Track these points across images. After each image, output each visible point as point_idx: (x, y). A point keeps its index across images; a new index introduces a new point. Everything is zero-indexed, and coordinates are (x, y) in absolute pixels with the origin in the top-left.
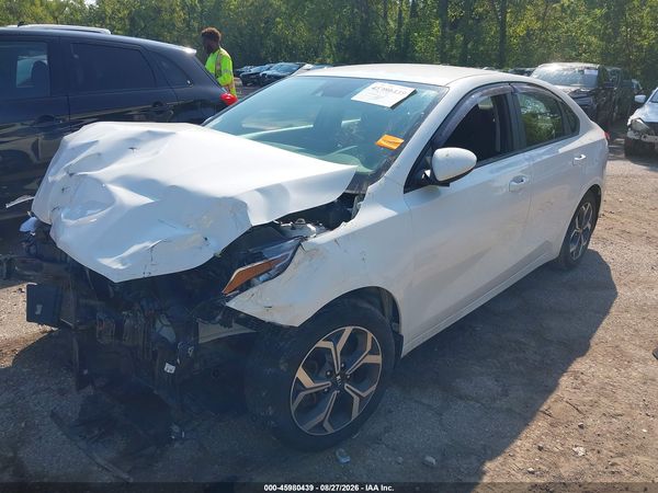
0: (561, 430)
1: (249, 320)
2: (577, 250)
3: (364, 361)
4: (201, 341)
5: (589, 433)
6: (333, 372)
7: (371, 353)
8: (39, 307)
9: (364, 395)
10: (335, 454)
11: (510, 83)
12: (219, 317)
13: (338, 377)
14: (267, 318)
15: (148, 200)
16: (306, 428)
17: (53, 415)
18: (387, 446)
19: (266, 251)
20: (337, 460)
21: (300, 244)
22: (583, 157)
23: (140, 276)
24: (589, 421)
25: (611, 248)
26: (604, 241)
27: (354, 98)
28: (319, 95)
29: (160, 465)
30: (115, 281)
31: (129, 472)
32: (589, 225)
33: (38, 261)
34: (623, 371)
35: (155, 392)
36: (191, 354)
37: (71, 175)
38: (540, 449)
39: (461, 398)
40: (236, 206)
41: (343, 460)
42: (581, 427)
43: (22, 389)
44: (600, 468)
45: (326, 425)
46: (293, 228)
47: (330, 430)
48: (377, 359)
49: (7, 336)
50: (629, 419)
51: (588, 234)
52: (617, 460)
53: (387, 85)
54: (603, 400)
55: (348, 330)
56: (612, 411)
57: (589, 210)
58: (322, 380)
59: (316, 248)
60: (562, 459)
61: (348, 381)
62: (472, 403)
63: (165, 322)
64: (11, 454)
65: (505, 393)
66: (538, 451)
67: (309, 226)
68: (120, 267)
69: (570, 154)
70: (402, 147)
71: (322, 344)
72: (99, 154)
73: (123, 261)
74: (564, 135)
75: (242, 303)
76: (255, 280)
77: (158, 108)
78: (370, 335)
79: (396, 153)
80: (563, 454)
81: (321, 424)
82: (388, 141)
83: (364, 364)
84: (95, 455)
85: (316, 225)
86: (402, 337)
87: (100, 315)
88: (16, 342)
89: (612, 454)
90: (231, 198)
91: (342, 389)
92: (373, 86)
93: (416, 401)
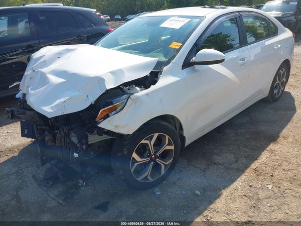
0: (262, 177)
1: (109, 133)
2: (278, 92)
3: (166, 149)
4: (89, 143)
5: (275, 179)
6: (150, 154)
7: (168, 145)
8: (26, 130)
9: (166, 164)
10: (154, 190)
11: (238, 12)
12: (96, 132)
13: (153, 156)
14: (117, 131)
15: (63, 80)
16: (139, 179)
17: (34, 176)
18: (178, 186)
19: (114, 101)
20: (155, 193)
21: (129, 97)
22: (279, 46)
23: (59, 114)
24: (276, 173)
25: (297, 90)
26: (294, 87)
27: (161, 26)
28: (145, 25)
29: (77, 197)
30: (49, 117)
31: (63, 200)
32: (284, 80)
33: (24, 110)
34: (296, 149)
35: (71, 165)
36: (84, 148)
37: (34, 71)
38: (250, 186)
39: (215, 164)
40: (100, 80)
41: (158, 193)
42: (272, 176)
43: (21, 165)
44: (279, 194)
45: (149, 177)
46: (129, 89)
47: (151, 180)
48: (172, 147)
49: (17, 143)
50: (296, 171)
51: (284, 84)
52: (288, 191)
53: (177, 18)
54: (284, 163)
55: (156, 135)
56: (288, 168)
57: (284, 72)
58: (145, 157)
59: (138, 98)
60: (261, 191)
61: (158, 158)
62: (220, 166)
63: (73, 134)
64: (15, 193)
65: (237, 161)
66: (249, 187)
67: (137, 88)
68: (51, 111)
69: (272, 45)
70: (181, 47)
71: (143, 141)
72: (45, 61)
73: (52, 108)
74: (269, 36)
75: (105, 125)
76: (110, 114)
77: (79, 38)
78: (167, 137)
79: (178, 50)
80: (261, 188)
81: (147, 177)
82: (175, 45)
83: (165, 150)
84: (50, 193)
85: (140, 87)
86: (184, 137)
87: (46, 133)
88: (20, 146)
89: (285, 188)
90: (98, 77)
91: (156, 161)
92: (170, 19)
93: (194, 166)
